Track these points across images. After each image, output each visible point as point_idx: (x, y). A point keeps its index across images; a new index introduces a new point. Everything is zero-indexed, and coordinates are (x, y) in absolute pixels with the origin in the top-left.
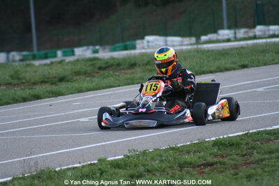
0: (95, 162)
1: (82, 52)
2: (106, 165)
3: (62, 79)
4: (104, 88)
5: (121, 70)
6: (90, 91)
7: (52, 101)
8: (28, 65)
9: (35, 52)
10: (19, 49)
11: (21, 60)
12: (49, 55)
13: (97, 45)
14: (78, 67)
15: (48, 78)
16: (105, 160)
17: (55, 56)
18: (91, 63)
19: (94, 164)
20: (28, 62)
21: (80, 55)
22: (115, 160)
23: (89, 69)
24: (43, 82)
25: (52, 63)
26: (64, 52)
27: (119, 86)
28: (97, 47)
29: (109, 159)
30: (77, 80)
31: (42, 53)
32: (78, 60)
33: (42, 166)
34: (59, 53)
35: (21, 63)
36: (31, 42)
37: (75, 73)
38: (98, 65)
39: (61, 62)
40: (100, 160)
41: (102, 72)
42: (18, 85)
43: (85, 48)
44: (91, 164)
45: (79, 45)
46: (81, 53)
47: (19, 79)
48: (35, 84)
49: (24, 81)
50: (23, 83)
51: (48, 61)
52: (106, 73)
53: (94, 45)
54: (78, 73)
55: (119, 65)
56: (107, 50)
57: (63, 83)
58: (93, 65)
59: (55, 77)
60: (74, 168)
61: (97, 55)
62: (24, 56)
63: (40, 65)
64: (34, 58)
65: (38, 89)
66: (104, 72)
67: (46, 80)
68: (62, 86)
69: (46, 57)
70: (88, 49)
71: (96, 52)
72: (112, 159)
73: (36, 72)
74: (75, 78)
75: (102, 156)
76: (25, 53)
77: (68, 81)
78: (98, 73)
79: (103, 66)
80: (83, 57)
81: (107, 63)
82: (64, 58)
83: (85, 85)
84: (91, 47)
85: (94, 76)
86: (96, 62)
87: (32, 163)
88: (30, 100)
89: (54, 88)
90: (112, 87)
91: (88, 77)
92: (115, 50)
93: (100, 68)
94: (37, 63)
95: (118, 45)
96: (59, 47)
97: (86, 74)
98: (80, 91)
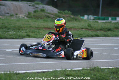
3: (109, 30)
7: (104, 38)
8: (96, 22)
9: (100, 17)
10: (93, 15)
11: (93, 19)
12: (106, 19)
15: (104, 28)
17: (108, 19)
19: (117, 68)
20: (96, 21)
24: (101, 30)
25: (106, 22)
26: (112, 18)
31: (103, 17)
32: (117, 22)
33: (95, 66)
34: (110, 18)
35: (93, 21)
36: (99, 12)
37: (115, 28)
39: (110, 22)
42: (91, 29)
47: (91, 27)
48: (97, 30)
49: (93, 28)
50: (93, 29)
51: (104, 21)
57: (110, 31)
59: (106, 29)
60: (109, 68)
62: (95, 18)
63: (101, 23)
64: (99, 19)
65: (99, 33)
67: (102, 29)
68: (109, 33)
69: (104, 19)
73: (99, 25)
74: (115, 30)
76: (95, 17)
77: (112, 31)
82: (111, 21)
87: (91, 64)
88: (95, 37)
89: (105, 33)
94: (100, 21)
96: (110, 16)
98: (116, 36)
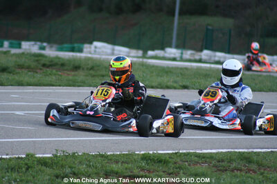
0: (24, 156)
1: (29, 47)
2: (34, 161)
3: (4, 70)
4: (44, 85)
5: (64, 70)
6: (30, 85)
13: (45, 42)
14: (22, 61)
16: (32, 156)
17: (2, 46)
18: (36, 58)
19: (22, 158)
21: (25, 49)
22: (43, 158)
23: (33, 64)
26: (10, 43)
27: (60, 86)
28: (45, 44)
29: (37, 156)
30: (19, 73)
32: (23, 53)
34: (6, 44)
37: (18, 65)
38: (42, 62)
39: (6, 53)
40: (27, 155)
41: (45, 69)
43: (32, 43)
44: (19, 158)
45: (27, 39)
46: (27, 47)
52: (49, 70)
53: (42, 41)
54: (21, 67)
55: (63, 65)
56: (54, 49)
57: (5, 73)
58: (37, 61)
60: (2, 159)
61: (43, 52)
66: (48, 69)
70: (35, 44)
71: (43, 48)
72: (41, 156)
74: (17, 71)
75: (32, 152)
77: (10, 73)
78: (41, 69)
79: (48, 63)
80: (28, 51)
81: (52, 61)
82: (10, 49)
83: (26, 79)
84: (39, 43)
85: (37, 73)
86: (40, 58)
90: (53, 86)
91: (30, 71)
92: (61, 50)
93: (44, 65)
95: (66, 45)
96: (7, 38)
97: (29, 68)
98: (20, 84)
